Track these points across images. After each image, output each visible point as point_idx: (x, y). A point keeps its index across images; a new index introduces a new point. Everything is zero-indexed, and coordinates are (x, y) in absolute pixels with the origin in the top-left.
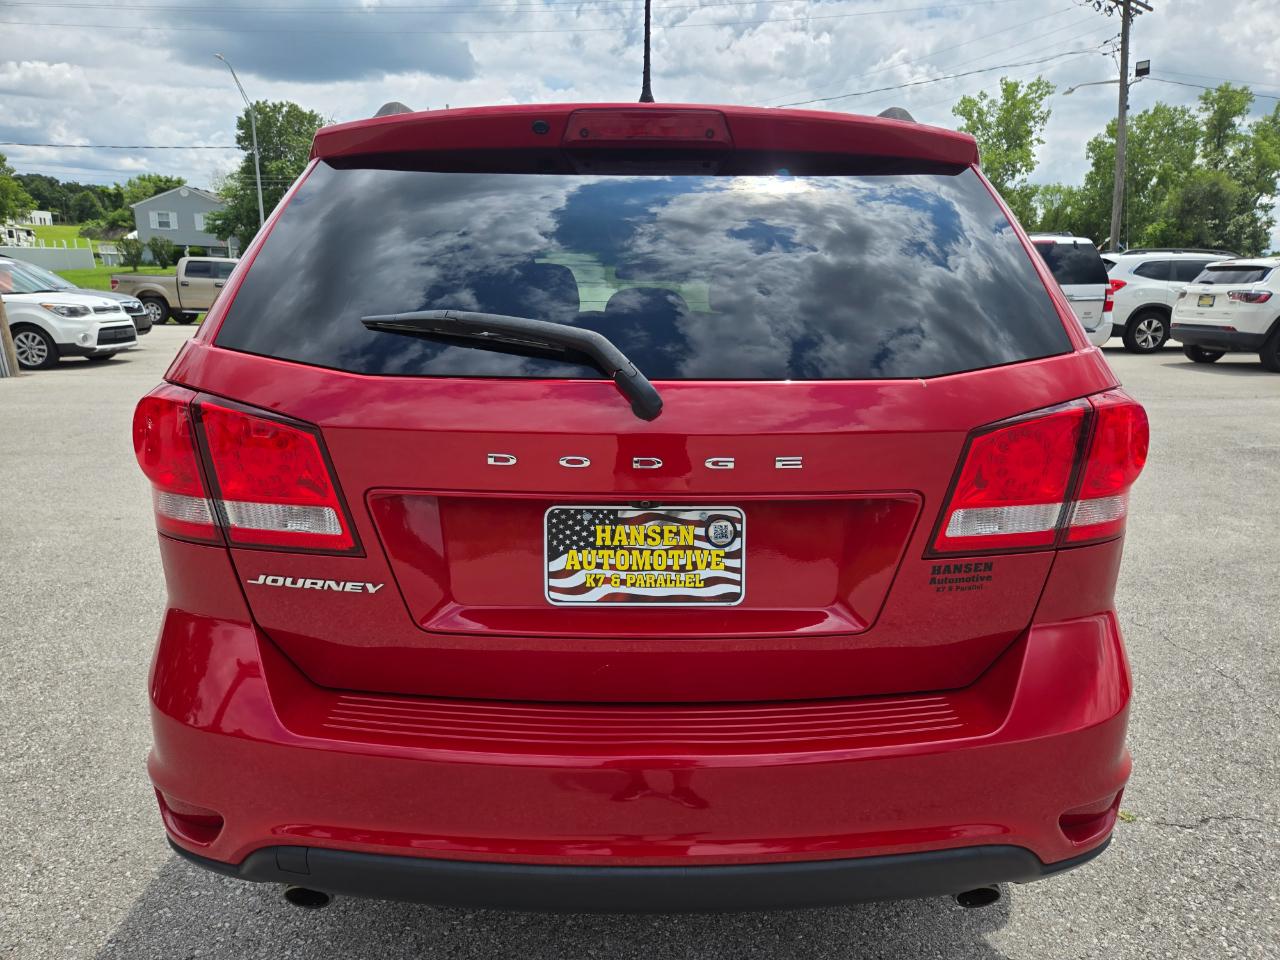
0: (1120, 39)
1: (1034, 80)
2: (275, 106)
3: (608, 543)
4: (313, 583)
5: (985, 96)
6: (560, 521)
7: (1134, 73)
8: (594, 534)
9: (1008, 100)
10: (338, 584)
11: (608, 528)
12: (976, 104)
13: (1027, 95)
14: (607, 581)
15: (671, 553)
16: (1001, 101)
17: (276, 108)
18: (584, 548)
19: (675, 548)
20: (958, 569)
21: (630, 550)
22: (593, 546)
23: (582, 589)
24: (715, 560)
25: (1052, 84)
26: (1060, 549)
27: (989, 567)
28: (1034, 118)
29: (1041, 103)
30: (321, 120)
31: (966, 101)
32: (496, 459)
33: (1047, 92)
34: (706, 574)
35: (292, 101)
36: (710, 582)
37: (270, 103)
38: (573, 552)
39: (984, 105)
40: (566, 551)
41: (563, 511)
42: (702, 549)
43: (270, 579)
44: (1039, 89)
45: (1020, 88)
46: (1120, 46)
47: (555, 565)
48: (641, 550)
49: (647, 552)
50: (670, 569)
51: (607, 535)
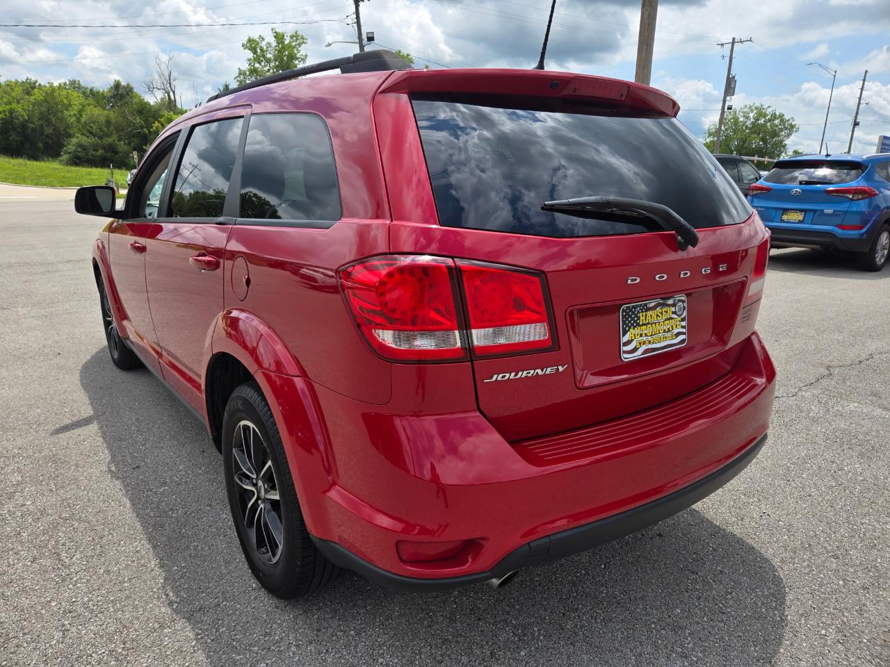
0: (355, 16)
1: (293, 33)
3: (644, 322)
4: (527, 373)
5: (263, 39)
6: (627, 314)
7: (366, 39)
8: (639, 318)
9: (279, 44)
10: (542, 371)
11: (644, 314)
12: (258, 44)
13: (290, 42)
14: (644, 343)
15: (665, 323)
16: (274, 44)
18: (635, 327)
19: (666, 320)
20: (747, 311)
21: (651, 324)
22: (638, 325)
23: (635, 350)
24: (678, 323)
25: (304, 37)
27: (751, 309)
28: (298, 59)
29: (299, 49)
31: (250, 40)
32: (633, 280)
33: (303, 42)
34: (676, 331)
36: (677, 335)
38: (631, 330)
39: (263, 44)
40: (629, 330)
41: (628, 308)
42: (674, 319)
43: (501, 376)
44: (297, 39)
45: (285, 37)
46: (355, 20)
47: (625, 339)
48: (655, 323)
49: (657, 324)
50: (665, 331)
51: (644, 318)
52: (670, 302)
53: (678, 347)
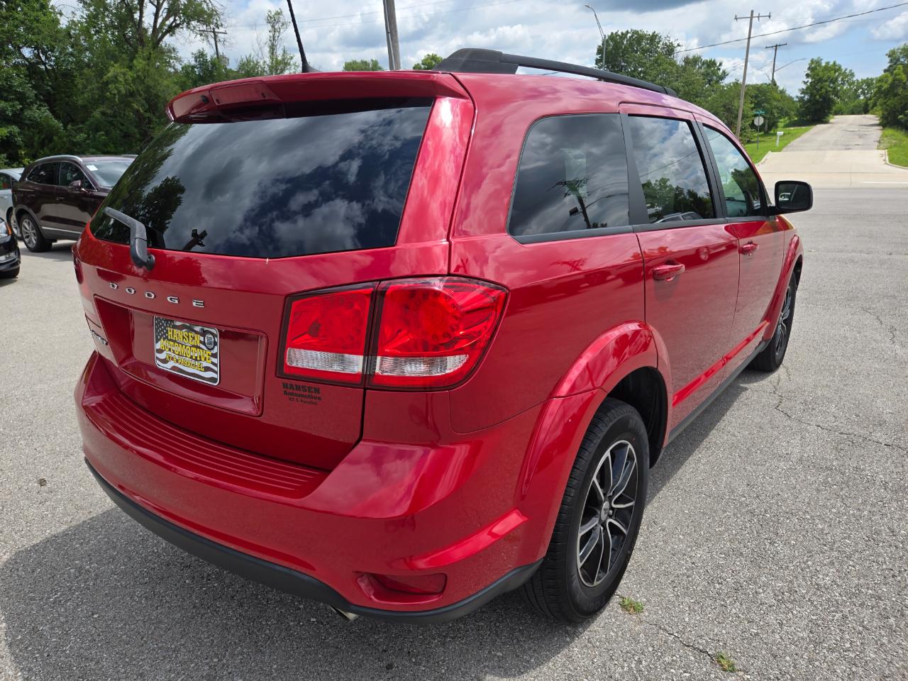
2: (622, 33)
3: (172, 338)
6: (158, 323)
8: (167, 332)
11: (172, 329)
14: (173, 359)
15: (192, 348)
17: (624, 35)
18: (165, 339)
19: (193, 346)
20: (298, 388)
21: (179, 344)
23: (165, 361)
24: (207, 357)
26: (368, 389)
27: (317, 391)
30: (660, 37)
34: (205, 364)
35: (635, 28)
36: (207, 369)
37: (620, 33)
38: (162, 340)
40: (160, 339)
42: (203, 349)
47: (158, 346)
48: (182, 345)
49: (184, 346)
50: (191, 357)
51: (171, 333)
52: (198, 329)
53: (205, 382)
